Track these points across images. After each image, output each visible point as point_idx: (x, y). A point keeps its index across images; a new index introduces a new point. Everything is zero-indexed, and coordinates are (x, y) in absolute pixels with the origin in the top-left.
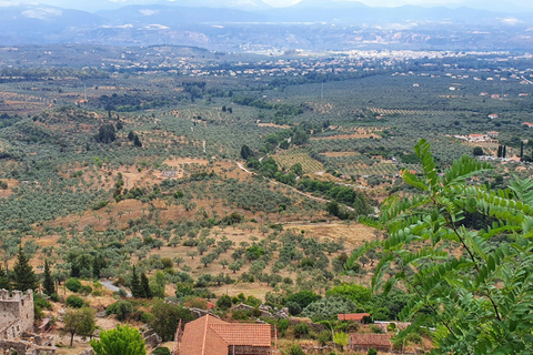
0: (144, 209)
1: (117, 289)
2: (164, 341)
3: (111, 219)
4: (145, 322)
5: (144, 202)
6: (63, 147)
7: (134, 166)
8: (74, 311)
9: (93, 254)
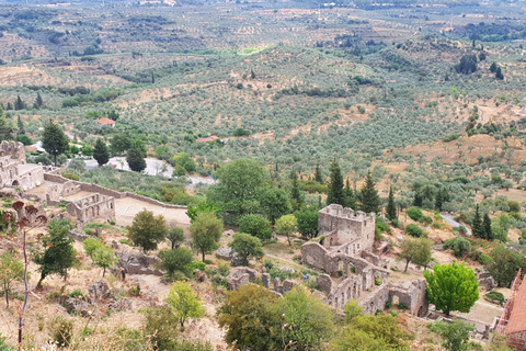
0: (497, 147)
1: (457, 225)
2: (499, 286)
3: (460, 153)
4: (482, 264)
5: (497, 139)
6: (422, 76)
7: (492, 100)
8: (412, 239)
9: (437, 186)
